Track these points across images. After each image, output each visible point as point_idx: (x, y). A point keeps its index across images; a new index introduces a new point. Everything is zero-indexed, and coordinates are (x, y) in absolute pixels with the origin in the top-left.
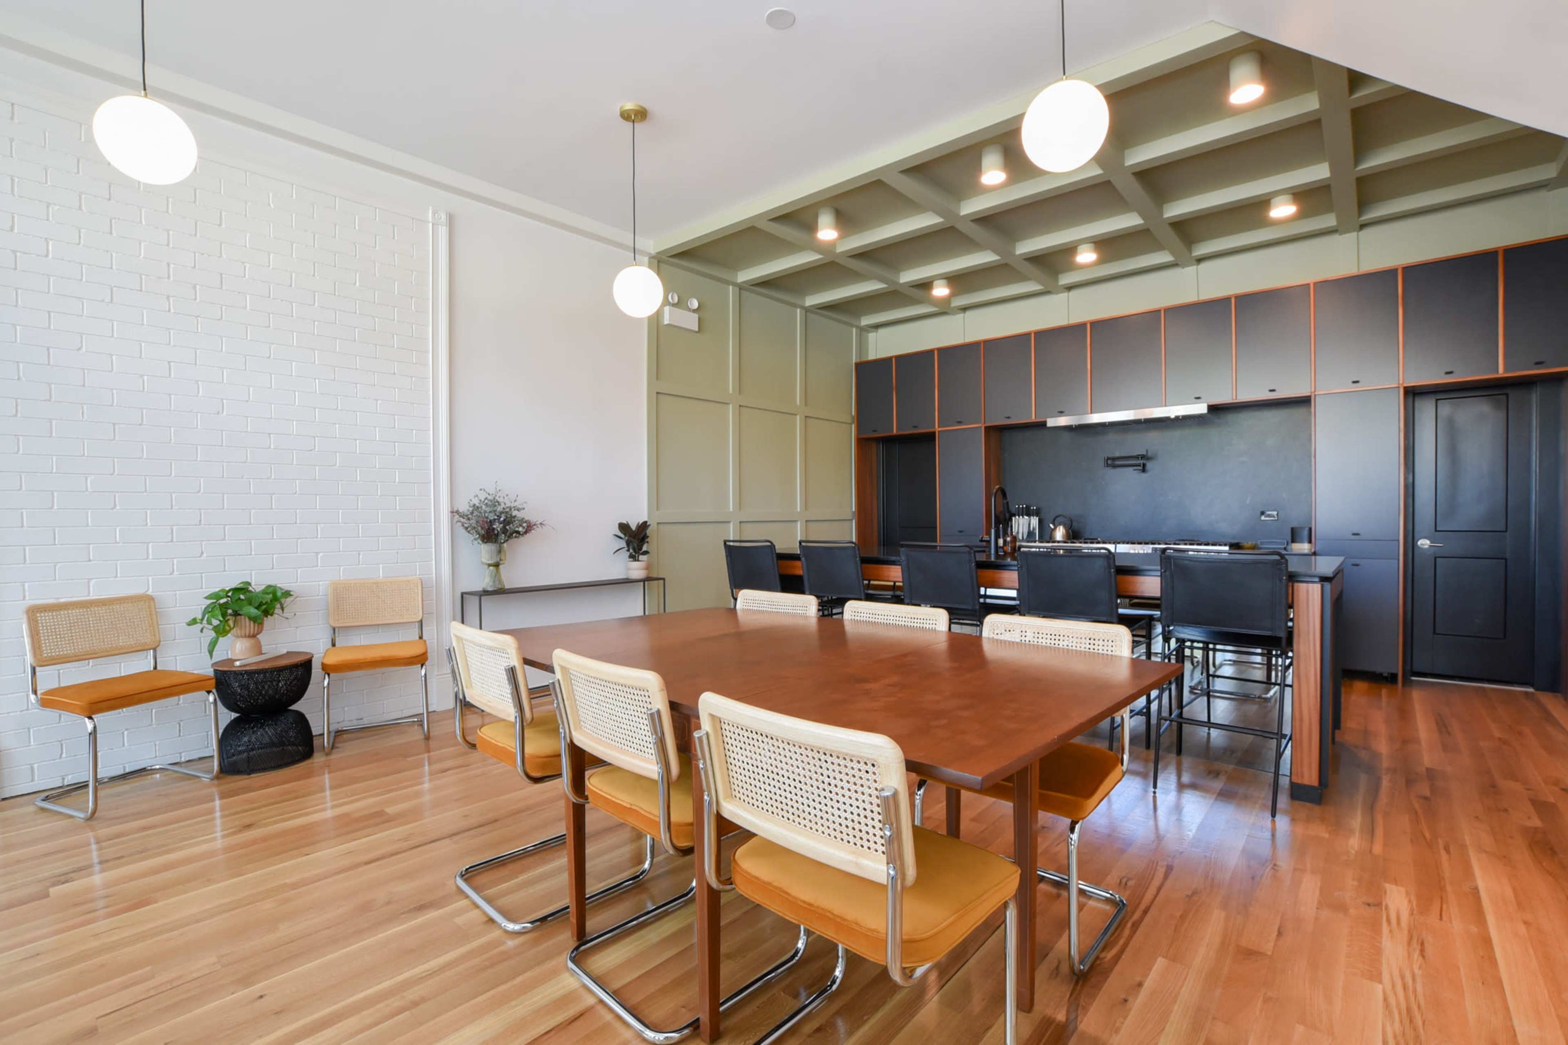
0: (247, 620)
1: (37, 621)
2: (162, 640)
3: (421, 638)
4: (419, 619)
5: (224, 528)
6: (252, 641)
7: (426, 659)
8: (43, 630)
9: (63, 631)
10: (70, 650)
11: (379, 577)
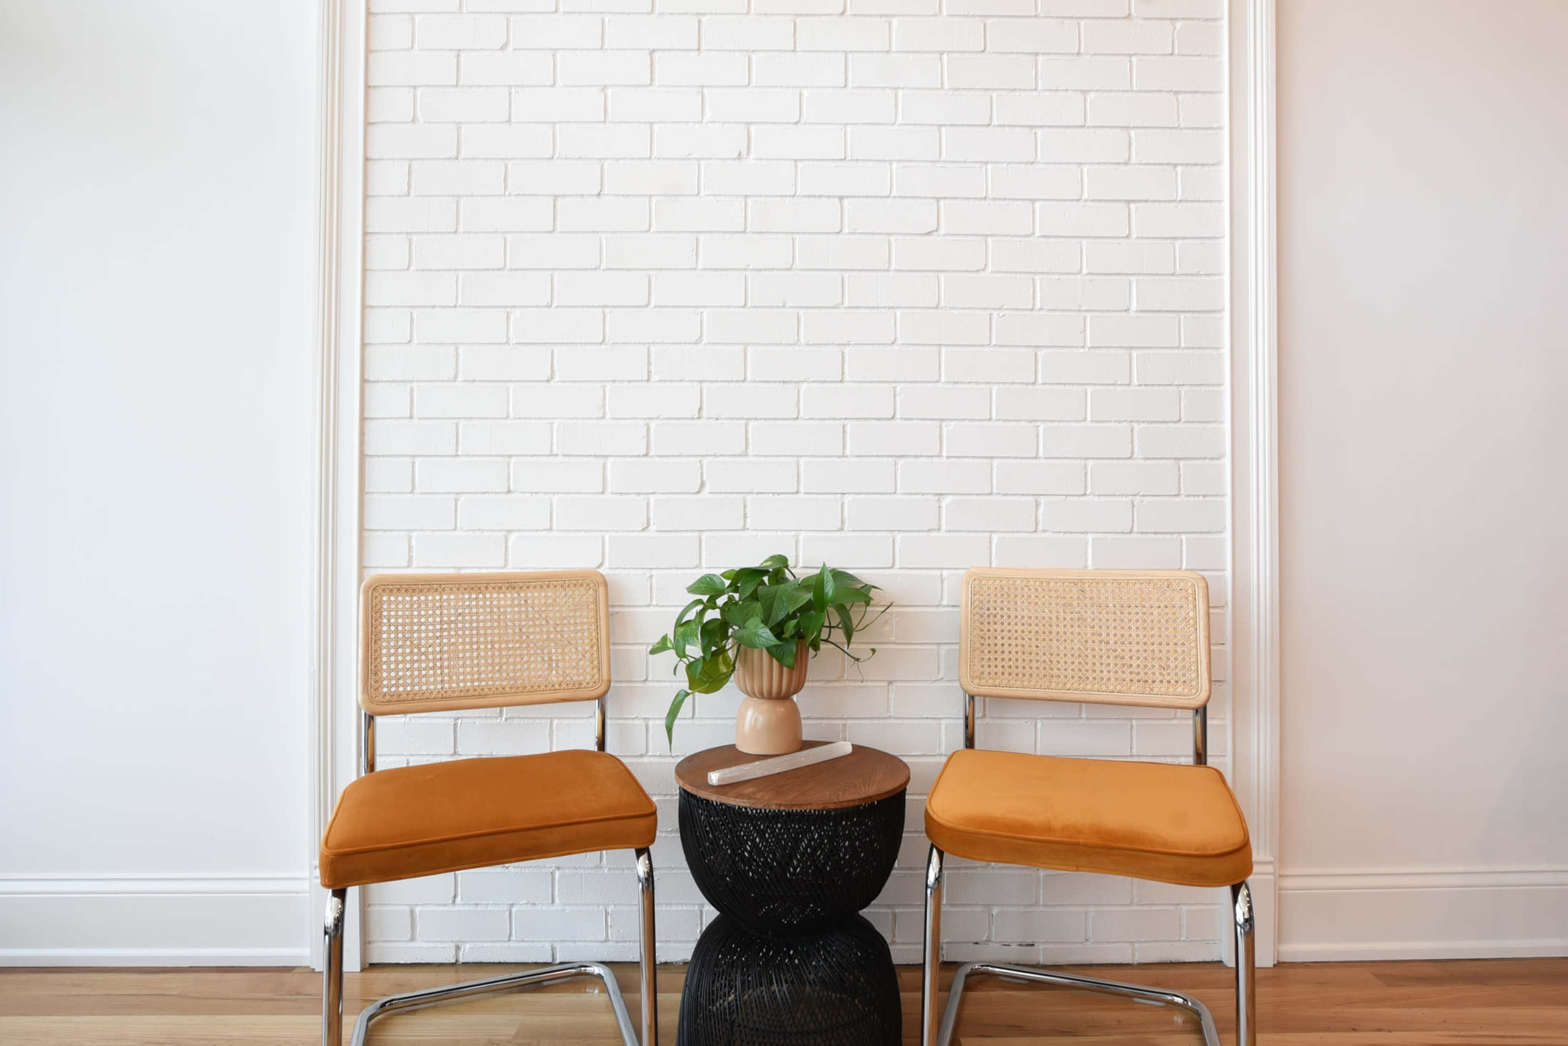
0: (765, 654)
1: (379, 612)
2: (613, 679)
3: (1201, 757)
4: (1198, 702)
5: (746, 426)
6: (780, 709)
7: (1247, 868)
8: (389, 632)
9: (427, 638)
10: (434, 683)
11: (1086, 567)
